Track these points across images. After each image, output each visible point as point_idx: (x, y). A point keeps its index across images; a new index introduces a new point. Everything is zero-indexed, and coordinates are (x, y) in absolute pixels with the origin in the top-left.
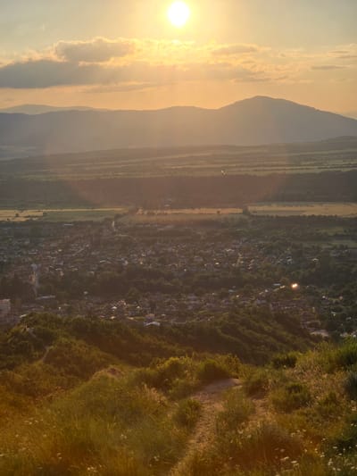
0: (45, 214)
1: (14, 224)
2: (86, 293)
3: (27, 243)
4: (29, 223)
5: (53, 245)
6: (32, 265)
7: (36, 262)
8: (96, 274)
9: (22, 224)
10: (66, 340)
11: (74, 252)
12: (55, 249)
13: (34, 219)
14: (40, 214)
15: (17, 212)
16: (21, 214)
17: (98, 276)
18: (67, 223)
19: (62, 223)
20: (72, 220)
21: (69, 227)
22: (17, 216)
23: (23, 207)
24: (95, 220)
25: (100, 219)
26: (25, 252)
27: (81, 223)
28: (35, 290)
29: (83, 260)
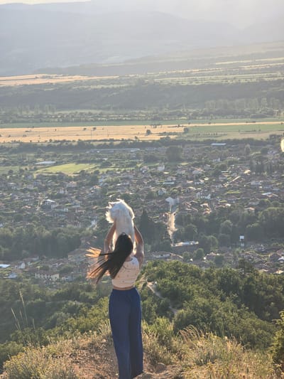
0: (186, 130)
1: (144, 144)
2: (242, 237)
3: (161, 169)
4: (165, 142)
5: (199, 170)
6: (167, 200)
7: (173, 195)
8: (256, 210)
9: (154, 144)
11: (225, 181)
12: (200, 176)
13: (172, 137)
14: (181, 130)
15: (149, 127)
16: (153, 130)
17: (260, 213)
18: (215, 142)
19: (209, 142)
20: (224, 138)
21: (219, 148)
22: (149, 132)
23: (156, 120)
24: (256, 137)
25: (264, 136)
26: (157, 182)
27: (236, 142)
28: (170, 233)
29: (238, 192)
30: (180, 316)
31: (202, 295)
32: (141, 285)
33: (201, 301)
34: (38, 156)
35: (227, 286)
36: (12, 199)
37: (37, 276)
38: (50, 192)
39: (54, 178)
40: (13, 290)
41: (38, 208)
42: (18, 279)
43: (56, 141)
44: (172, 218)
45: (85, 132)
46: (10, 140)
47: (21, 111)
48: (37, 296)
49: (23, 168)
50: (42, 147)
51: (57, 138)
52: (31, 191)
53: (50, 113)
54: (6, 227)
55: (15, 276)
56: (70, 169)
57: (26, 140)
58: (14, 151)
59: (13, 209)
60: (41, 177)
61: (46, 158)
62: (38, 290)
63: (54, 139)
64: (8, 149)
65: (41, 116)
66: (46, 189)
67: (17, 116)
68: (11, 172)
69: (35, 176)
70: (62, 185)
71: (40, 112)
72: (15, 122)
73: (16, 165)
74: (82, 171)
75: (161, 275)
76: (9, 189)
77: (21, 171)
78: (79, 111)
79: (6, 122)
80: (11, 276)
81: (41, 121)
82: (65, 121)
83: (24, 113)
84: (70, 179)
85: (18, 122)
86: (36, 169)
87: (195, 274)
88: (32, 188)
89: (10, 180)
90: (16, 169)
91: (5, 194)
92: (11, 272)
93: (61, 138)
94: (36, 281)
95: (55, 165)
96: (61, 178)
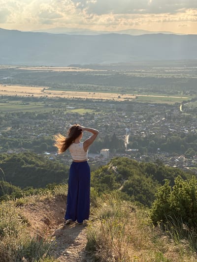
0: (137, 97)
1: (117, 102)
2: (158, 149)
3: (123, 114)
4: (126, 102)
5: (142, 116)
6: (126, 129)
7: (128, 127)
8: (166, 137)
9: (121, 102)
10: (139, 177)
11: (153, 122)
12: (142, 119)
13: (130, 100)
14: (134, 97)
15: (119, 95)
16: (121, 97)
17: (168, 139)
18: (150, 104)
19: (148, 104)
20: (154, 103)
21: (151, 106)
22: (119, 97)
23: (123, 92)
24: (169, 103)
25: (173, 103)
26: (122, 121)
27: (159, 105)
28: (126, 144)
29: (159, 128)
30: (127, 183)
31: (138, 174)
32: (109, 168)
33: (137, 177)
34: (67, 104)
35: (150, 171)
36: (54, 123)
37: (63, 159)
38: (71, 121)
39: (73, 115)
40: (50, 165)
41: (65, 128)
42: (54, 160)
43: (76, 98)
44: (127, 138)
45: (90, 95)
46: (55, 96)
47: (61, 83)
48: (62, 169)
49: (60, 109)
50: (69, 100)
51: (77, 97)
52: (62, 120)
53: (74, 85)
54: (50, 136)
55: (52, 159)
56: (81, 111)
57: (63, 97)
58: (57, 101)
59: (54, 128)
60: (68, 114)
61: (71, 105)
62: (62, 166)
63: (75, 97)
64: (54, 100)
65: (70, 86)
66: (70, 119)
67: (59, 85)
68: (54, 111)
69: (65, 113)
70: (77, 118)
71: (70, 84)
72: (58, 88)
73: (57, 108)
74: (87, 113)
75: (119, 163)
76: (53, 118)
77: (59, 111)
78: (88, 85)
79: (54, 88)
80: (51, 159)
81: (70, 88)
82: (81, 89)
83: (62, 84)
84: (81, 116)
85: (59, 88)
86: (66, 110)
87: (135, 164)
88: (63, 119)
89: (53, 115)
90: (57, 109)
91: (51, 121)
92: (50, 157)
93: (78, 97)
94: (62, 162)
95: (75, 109)
96: (77, 115)
